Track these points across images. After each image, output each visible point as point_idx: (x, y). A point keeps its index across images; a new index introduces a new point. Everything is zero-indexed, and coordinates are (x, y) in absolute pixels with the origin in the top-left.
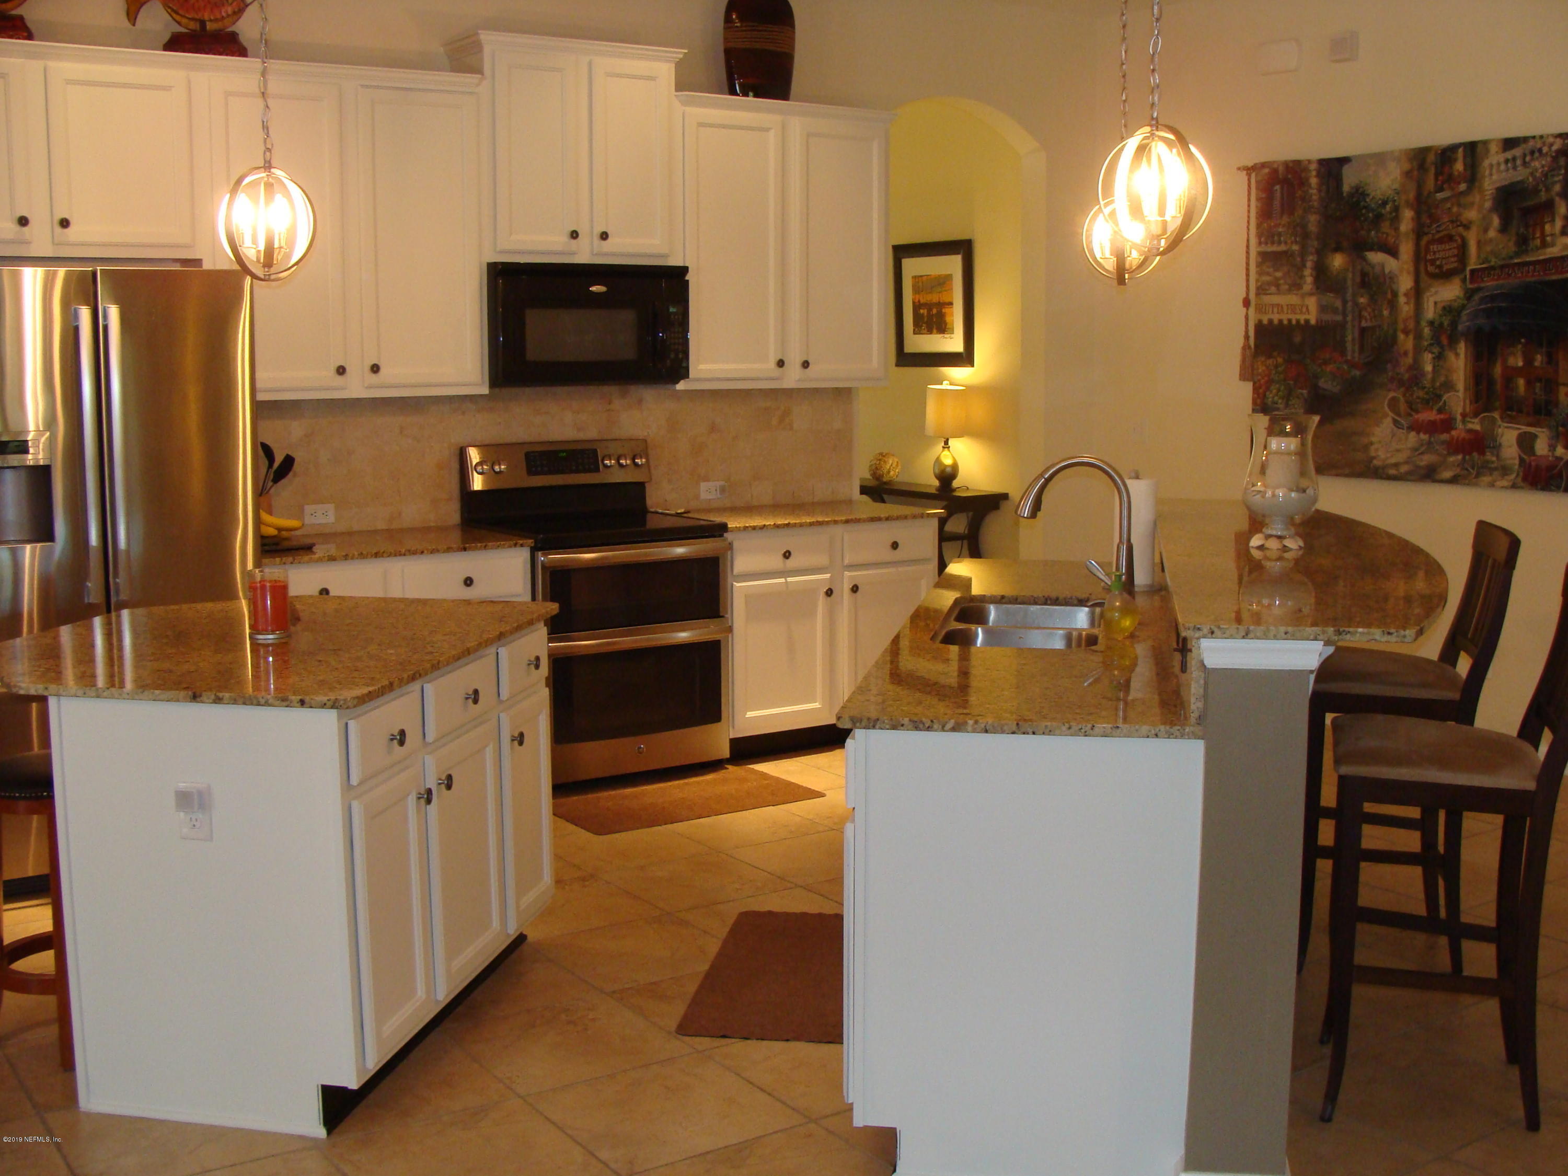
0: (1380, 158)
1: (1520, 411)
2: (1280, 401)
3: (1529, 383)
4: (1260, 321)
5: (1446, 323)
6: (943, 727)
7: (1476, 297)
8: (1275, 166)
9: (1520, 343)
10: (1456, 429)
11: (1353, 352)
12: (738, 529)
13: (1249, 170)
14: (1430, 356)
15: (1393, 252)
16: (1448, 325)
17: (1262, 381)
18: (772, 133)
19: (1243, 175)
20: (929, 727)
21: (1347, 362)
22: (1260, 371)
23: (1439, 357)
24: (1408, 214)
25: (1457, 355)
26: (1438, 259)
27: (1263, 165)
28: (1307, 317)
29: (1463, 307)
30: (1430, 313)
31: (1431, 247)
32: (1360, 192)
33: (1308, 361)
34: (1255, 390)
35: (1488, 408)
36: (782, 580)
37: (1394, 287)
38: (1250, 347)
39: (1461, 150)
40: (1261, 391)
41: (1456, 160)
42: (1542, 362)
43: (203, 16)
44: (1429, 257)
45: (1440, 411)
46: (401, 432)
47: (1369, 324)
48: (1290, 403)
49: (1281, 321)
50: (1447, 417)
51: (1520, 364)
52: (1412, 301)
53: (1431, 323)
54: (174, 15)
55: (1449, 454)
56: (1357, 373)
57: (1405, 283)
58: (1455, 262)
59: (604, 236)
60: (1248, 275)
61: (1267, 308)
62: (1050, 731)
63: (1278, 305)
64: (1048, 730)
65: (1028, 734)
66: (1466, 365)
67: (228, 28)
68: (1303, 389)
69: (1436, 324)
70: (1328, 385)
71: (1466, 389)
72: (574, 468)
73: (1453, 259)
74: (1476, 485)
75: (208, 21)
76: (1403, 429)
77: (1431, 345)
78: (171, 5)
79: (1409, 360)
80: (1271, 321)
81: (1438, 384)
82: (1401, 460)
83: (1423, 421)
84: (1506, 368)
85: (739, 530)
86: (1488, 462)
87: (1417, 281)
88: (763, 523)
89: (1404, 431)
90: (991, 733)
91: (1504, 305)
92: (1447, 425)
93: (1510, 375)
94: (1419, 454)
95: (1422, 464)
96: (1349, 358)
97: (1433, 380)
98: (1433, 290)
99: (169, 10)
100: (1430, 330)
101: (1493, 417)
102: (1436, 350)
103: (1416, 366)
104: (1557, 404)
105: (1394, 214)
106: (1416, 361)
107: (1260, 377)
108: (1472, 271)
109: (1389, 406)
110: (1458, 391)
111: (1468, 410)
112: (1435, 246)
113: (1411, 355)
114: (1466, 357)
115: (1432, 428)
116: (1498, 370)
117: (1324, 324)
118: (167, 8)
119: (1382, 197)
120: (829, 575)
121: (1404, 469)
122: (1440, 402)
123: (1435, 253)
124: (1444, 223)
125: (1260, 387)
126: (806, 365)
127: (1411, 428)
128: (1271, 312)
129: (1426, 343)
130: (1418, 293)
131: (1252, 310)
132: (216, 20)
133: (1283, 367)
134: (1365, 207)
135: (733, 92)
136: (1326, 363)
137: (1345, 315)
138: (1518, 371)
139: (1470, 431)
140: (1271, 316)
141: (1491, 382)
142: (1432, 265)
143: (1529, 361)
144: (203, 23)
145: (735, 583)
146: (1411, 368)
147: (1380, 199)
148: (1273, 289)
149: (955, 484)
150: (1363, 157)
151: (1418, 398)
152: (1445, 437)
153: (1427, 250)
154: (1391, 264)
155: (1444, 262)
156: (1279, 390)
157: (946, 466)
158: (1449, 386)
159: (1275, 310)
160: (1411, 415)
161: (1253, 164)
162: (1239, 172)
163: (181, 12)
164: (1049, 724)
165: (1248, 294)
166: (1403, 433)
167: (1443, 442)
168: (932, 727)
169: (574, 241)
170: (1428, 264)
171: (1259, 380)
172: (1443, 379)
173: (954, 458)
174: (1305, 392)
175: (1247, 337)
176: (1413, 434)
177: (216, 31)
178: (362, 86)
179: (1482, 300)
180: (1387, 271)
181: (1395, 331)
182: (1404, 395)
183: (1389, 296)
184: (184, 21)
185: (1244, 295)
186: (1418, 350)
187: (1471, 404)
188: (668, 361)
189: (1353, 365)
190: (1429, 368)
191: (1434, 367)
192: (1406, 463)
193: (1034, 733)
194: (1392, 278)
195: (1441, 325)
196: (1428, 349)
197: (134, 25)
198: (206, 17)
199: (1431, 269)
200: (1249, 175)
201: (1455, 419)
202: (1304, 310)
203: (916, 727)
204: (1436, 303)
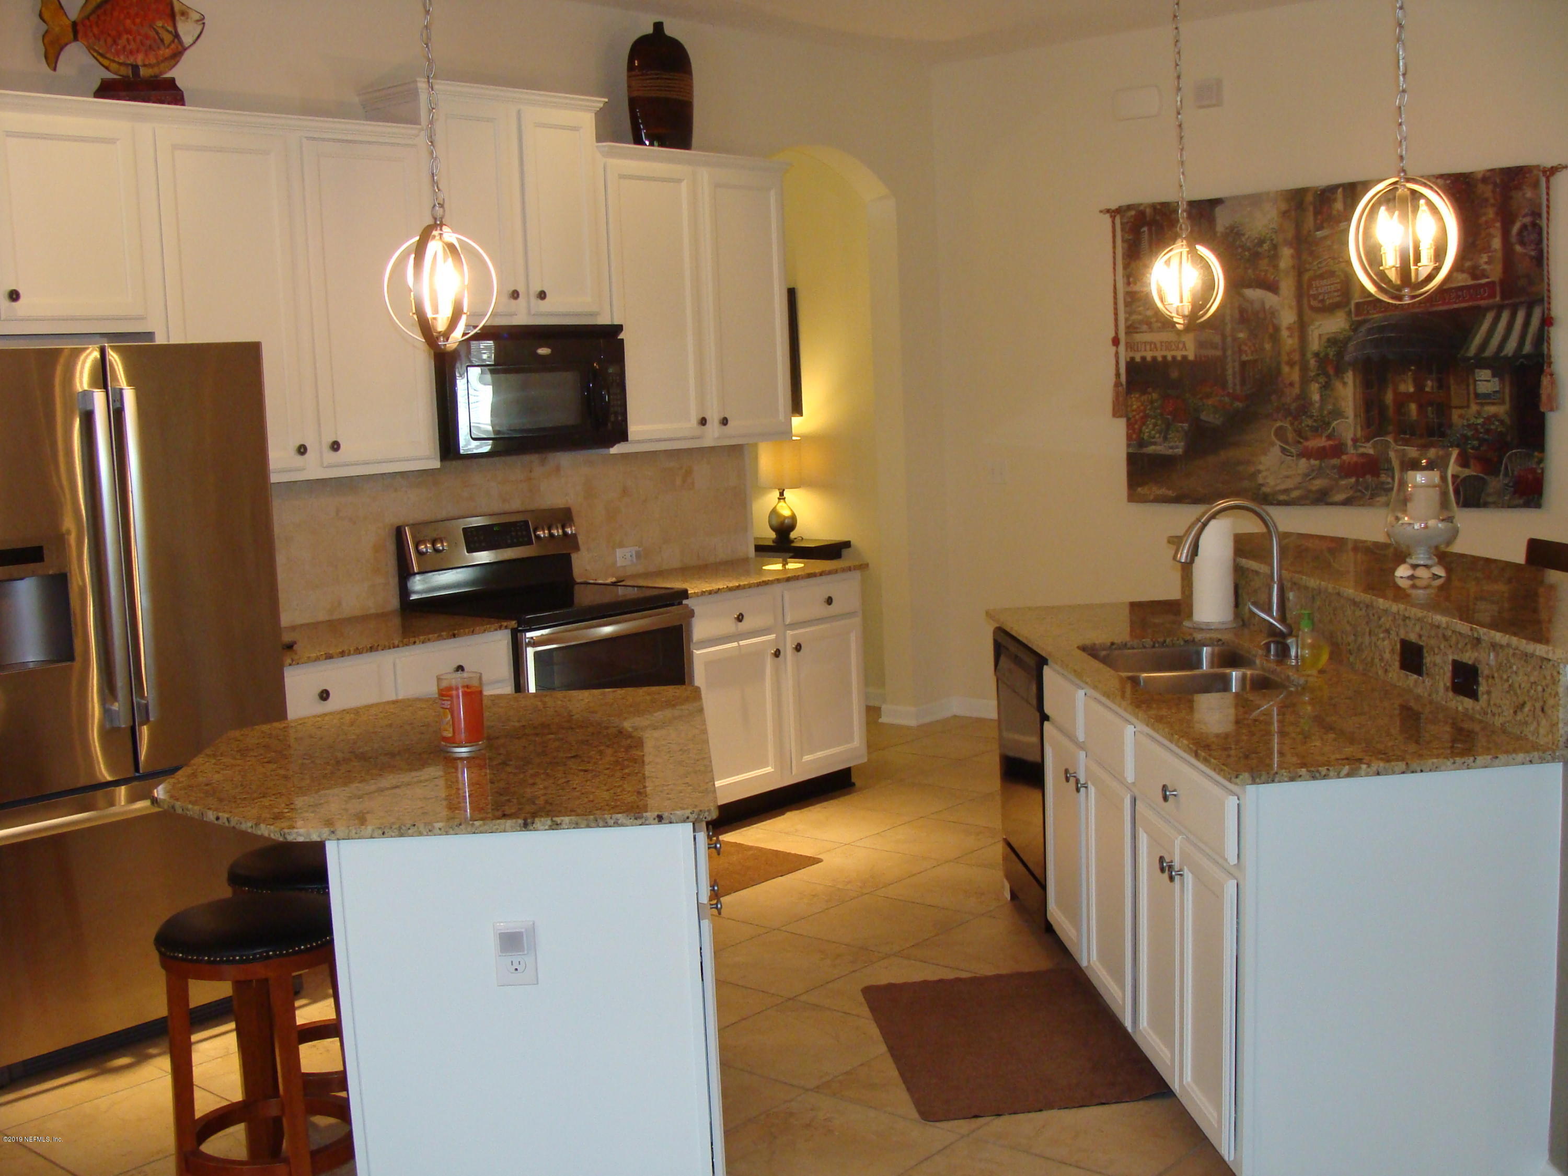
0: (1255, 200)
1: (1413, 434)
2: (1157, 435)
3: (1421, 407)
4: (1132, 359)
5: (1331, 354)
6: (1338, 774)
7: (1363, 329)
8: (1142, 208)
9: (1410, 370)
10: (1347, 454)
11: (1235, 385)
12: (696, 595)
13: (1113, 213)
14: (1317, 385)
15: (1273, 288)
16: (1334, 356)
17: (1137, 417)
18: (684, 185)
19: (1107, 218)
20: (1325, 776)
21: (1228, 394)
22: (1135, 407)
23: (1326, 387)
24: (1286, 253)
25: (1345, 384)
26: (1320, 294)
27: (1129, 207)
28: (1185, 353)
29: (1349, 339)
30: (1315, 345)
31: (1313, 282)
32: (1235, 231)
33: (1187, 395)
34: (1130, 425)
35: (1381, 432)
36: (735, 644)
37: (1275, 321)
38: (1122, 385)
39: (1340, 190)
40: (1136, 426)
41: (1335, 200)
42: (1432, 387)
43: (135, 59)
44: (1311, 292)
45: (1329, 437)
46: (337, 514)
47: (1250, 358)
48: (1169, 436)
49: (1154, 359)
50: (1337, 442)
51: (1411, 390)
52: (1296, 334)
53: (1316, 355)
54: (101, 59)
55: (1341, 478)
56: (1238, 405)
57: (1287, 318)
58: (1338, 296)
59: (542, 295)
60: (1116, 314)
61: (1140, 345)
62: (1437, 767)
63: (1151, 343)
64: (1434, 767)
65: (1416, 772)
66: (1355, 394)
67: (165, 73)
68: (1183, 423)
69: (1322, 355)
70: (1210, 417)
71: (1356, 416)
72: (509, 541)
73: (1336, 294)
74: (1371, 505)
75: (142, 66)
76: (1293, 456)
77: (1318, 375)
78: (97, 48)
79: (1296, 390)
80: (1143, 358)
81: (1326, 412)
82: (1292, 486)
83: (1313, 448)
84: (1396, 393)
85: (698, 596)
86: (1383, 483)
87: (1300, 315)
88: (717, 587)
89: (1295, 458)
90: (1383, 775)
91: (1392, 335)
92: (1338, 450)
93: (1401, 401)
94: (1310, 479)
95: (1314, 488)
96: (1231, 391)
97: (1321, 409)
98: (1317, 324)
99: (95, 54)
100: (1316, 361)
101: (1387, 441)
102: (1322, 380)
103: (1303, 397)
104: (1450, 426)
105: (1272, 252)
106: (1303, 390)
107: (1134, 413)
108: (1357, 304)
109: (1276, 435)
110: (1347, 418)
111: (1359, 434)
112: (1317, 282)
113: (1297, 385)
114: (1355, 386)
115: (1321, 454)
116: (1389, 397)
117: (1203, 359)
118: (92, 51)
119: (1257, 236)
120: (775, 635)
121: (1295, 494)
122: (1329, 429)
123: (1317, 288)
124: (1325, 260)
125: (1136, 423)
126: (724, 422)
127: (1301, 455)
128: (1143, 349)
129: (1312, 374)
130: (1302, 327)
131: (1122, 348)
132: (150, 66)
133: (1159, 402)
134: (1241, 247)
135: (638, 141)
136: (1208, 396)
137: (1224, 350)
138: (1409, 397)
139: (1363, 455)
140: (1144, 354)
141: (1382, 409)
142: (1315, 299)
143: (1420, 387)
144: (135, 68)
145: (694, 651)
146: (1298, 397)
147: (1256, 238)
148: (1145, 327)
149: (793, 535)
150: (1235, 198)
151: (1308, 426)
152: (1336, 461)
153: (1310, 286)
154: (1270, 299)
155: (1326, 298)
156: (1155, 425)
157: (785, 518)
158: (1338, 413)
159: (1148, 347)
160: (1299, 442)
161: (1117, 207)
162: (1102, 214)
163: (108, 55)
164: (1435, 760)
165: (1117, 333)
166: (1293, 460)
167: (1334, 467)
168: (1328, 775)
169: (513, 301)
170: (1311, 299)
171: (1134, 416)
172: (1330, 407)
173: (791, 510)
174: (1186, 425)
175: (1118, 375)
176: (1304, 460)
177: (151, 77)
178: (308, 138)
179: (1370, 331)
180: (1267, 307)
181: (1279, 364)
182: (1292, 424)
183: (1271, 330)
184: (114, 66)
185: (1112, 334)
186: (1305, 381)
187: (1362, 429)
188: (609, 424)
189: (1235, 397)
190: (1316, 397)
191: (1321, 396)
192: (1296, 488)
193: (1422, 771)
194: (1273, 313)
195: (1327, 355)
196: (1315, 379)
197: (55, 69)
198: (140, 63)
199: (1314, 303)
200: (1113, 218)
201: (1346, 445)
202: (1181, 346)
203: (1313, 777)
204: (1320, 335)
